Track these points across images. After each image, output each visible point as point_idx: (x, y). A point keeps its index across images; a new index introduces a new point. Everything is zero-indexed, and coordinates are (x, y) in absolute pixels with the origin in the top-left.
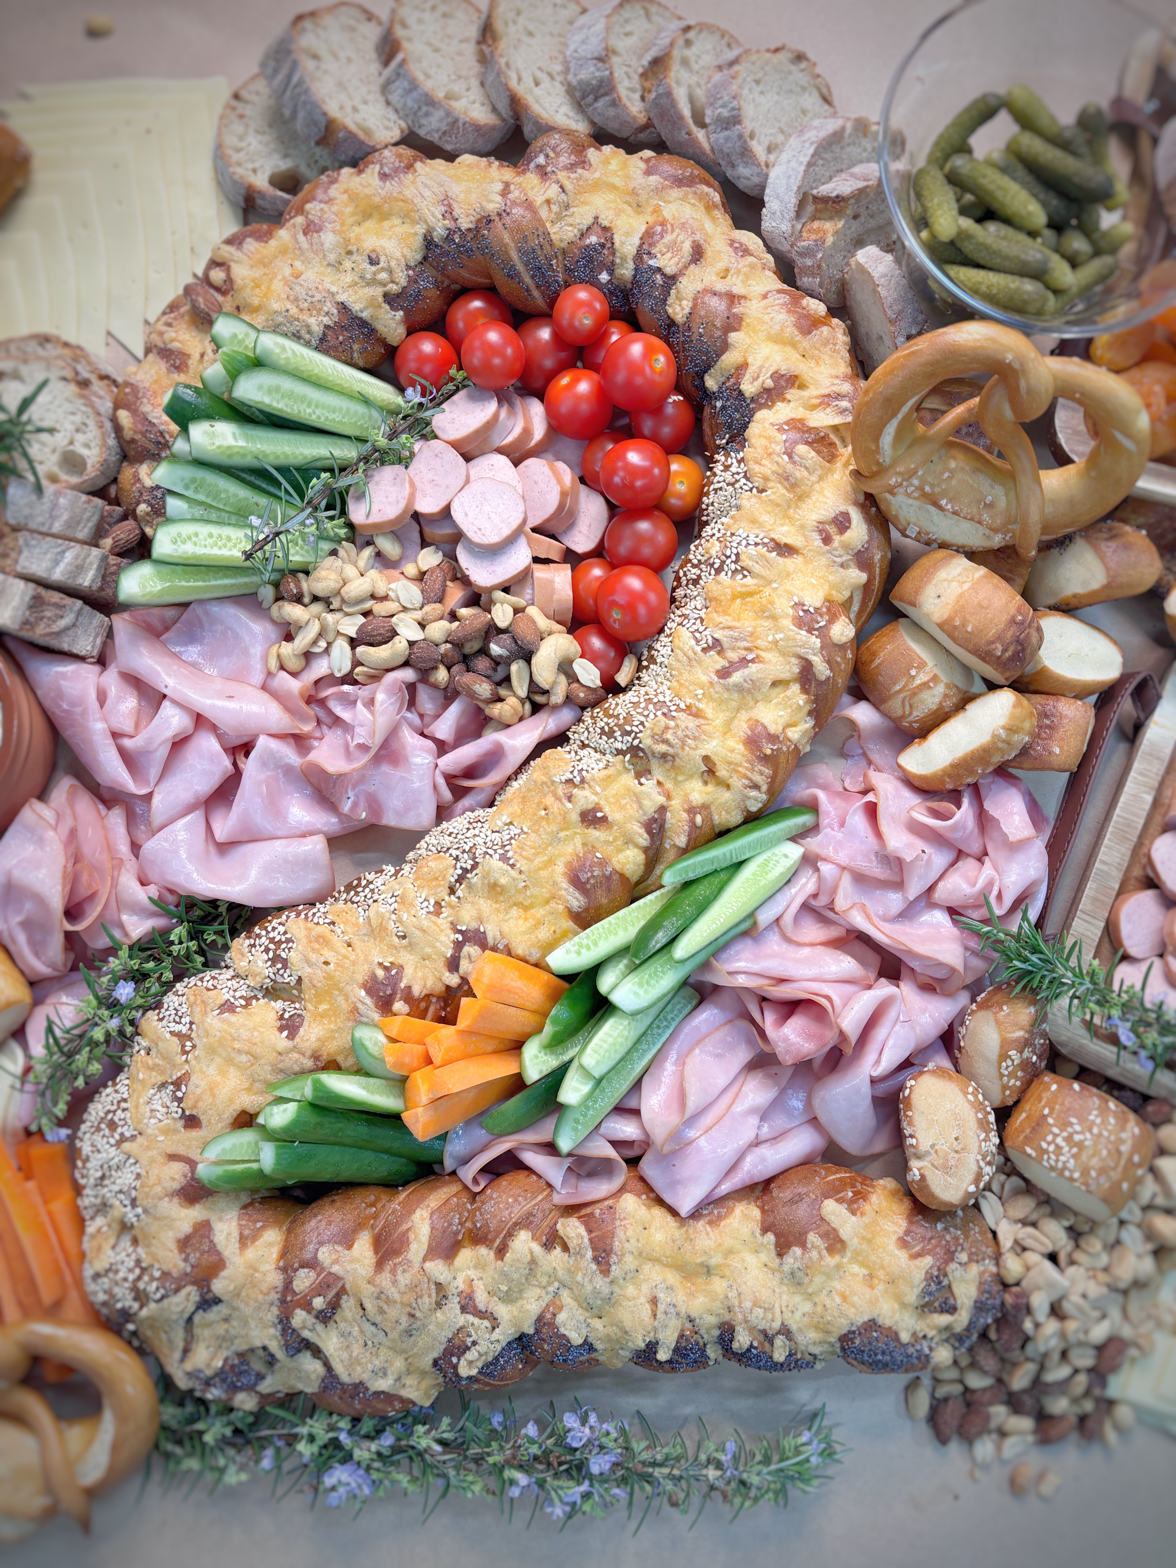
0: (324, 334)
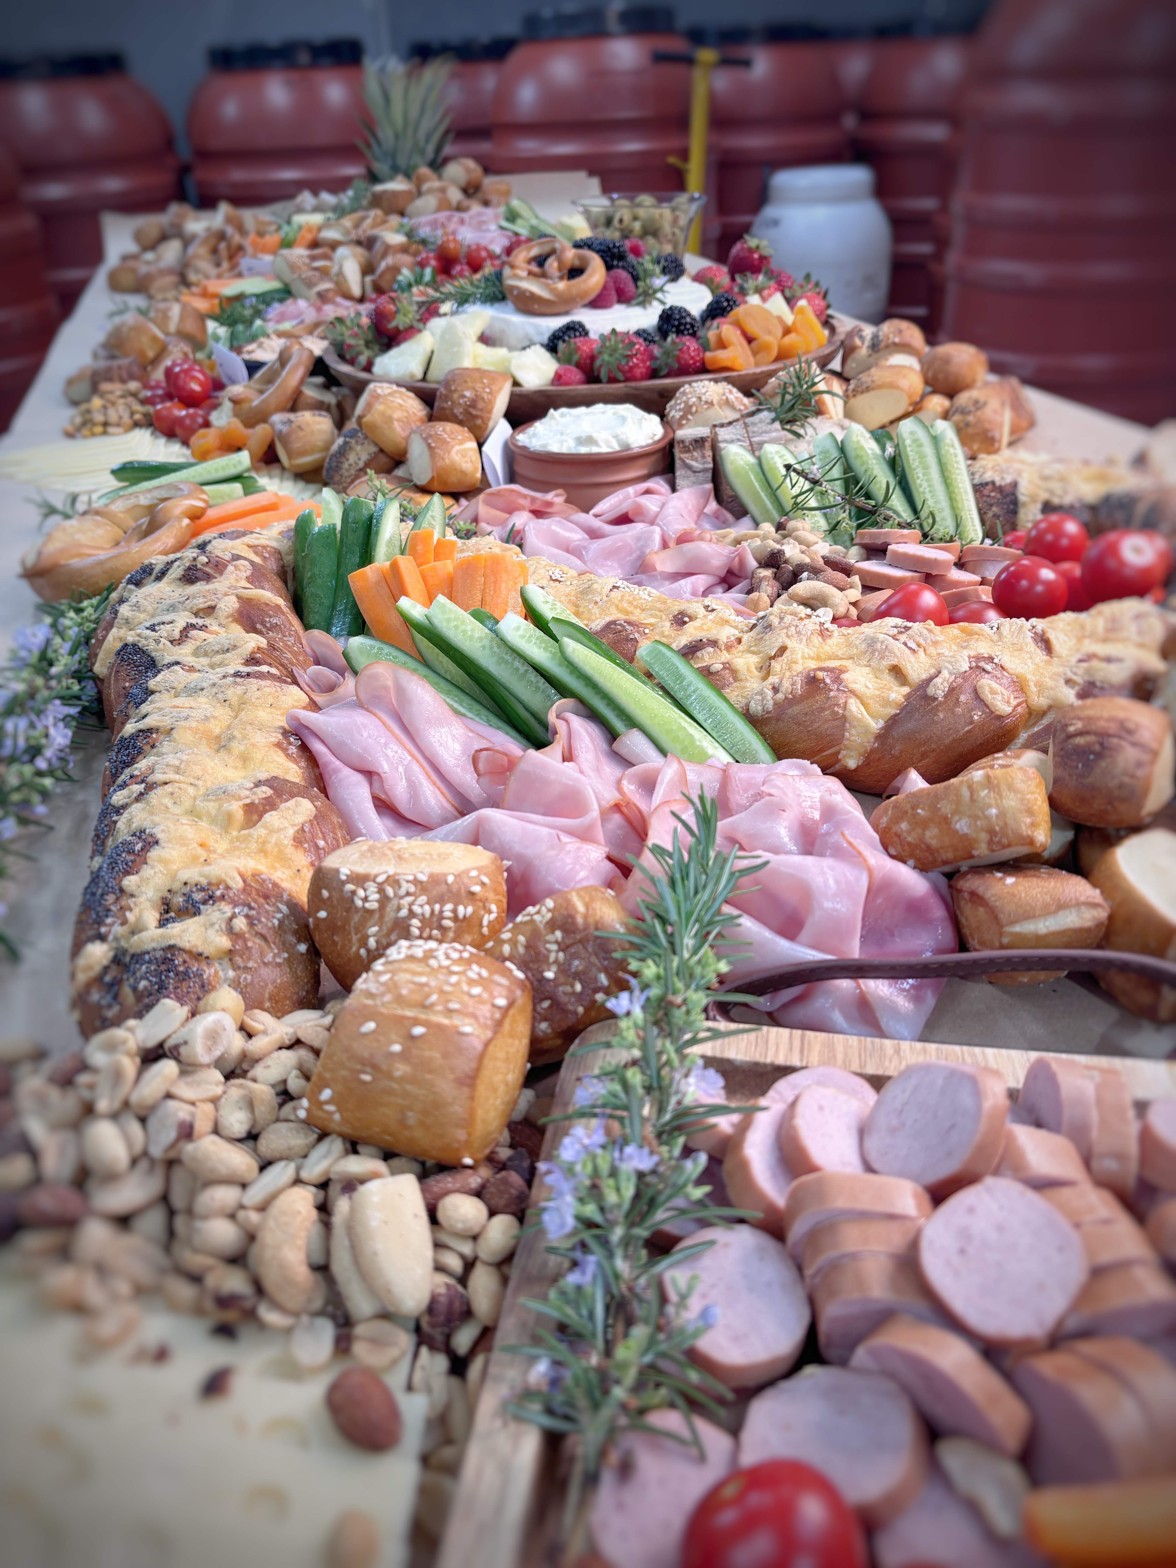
0: (987, 484)
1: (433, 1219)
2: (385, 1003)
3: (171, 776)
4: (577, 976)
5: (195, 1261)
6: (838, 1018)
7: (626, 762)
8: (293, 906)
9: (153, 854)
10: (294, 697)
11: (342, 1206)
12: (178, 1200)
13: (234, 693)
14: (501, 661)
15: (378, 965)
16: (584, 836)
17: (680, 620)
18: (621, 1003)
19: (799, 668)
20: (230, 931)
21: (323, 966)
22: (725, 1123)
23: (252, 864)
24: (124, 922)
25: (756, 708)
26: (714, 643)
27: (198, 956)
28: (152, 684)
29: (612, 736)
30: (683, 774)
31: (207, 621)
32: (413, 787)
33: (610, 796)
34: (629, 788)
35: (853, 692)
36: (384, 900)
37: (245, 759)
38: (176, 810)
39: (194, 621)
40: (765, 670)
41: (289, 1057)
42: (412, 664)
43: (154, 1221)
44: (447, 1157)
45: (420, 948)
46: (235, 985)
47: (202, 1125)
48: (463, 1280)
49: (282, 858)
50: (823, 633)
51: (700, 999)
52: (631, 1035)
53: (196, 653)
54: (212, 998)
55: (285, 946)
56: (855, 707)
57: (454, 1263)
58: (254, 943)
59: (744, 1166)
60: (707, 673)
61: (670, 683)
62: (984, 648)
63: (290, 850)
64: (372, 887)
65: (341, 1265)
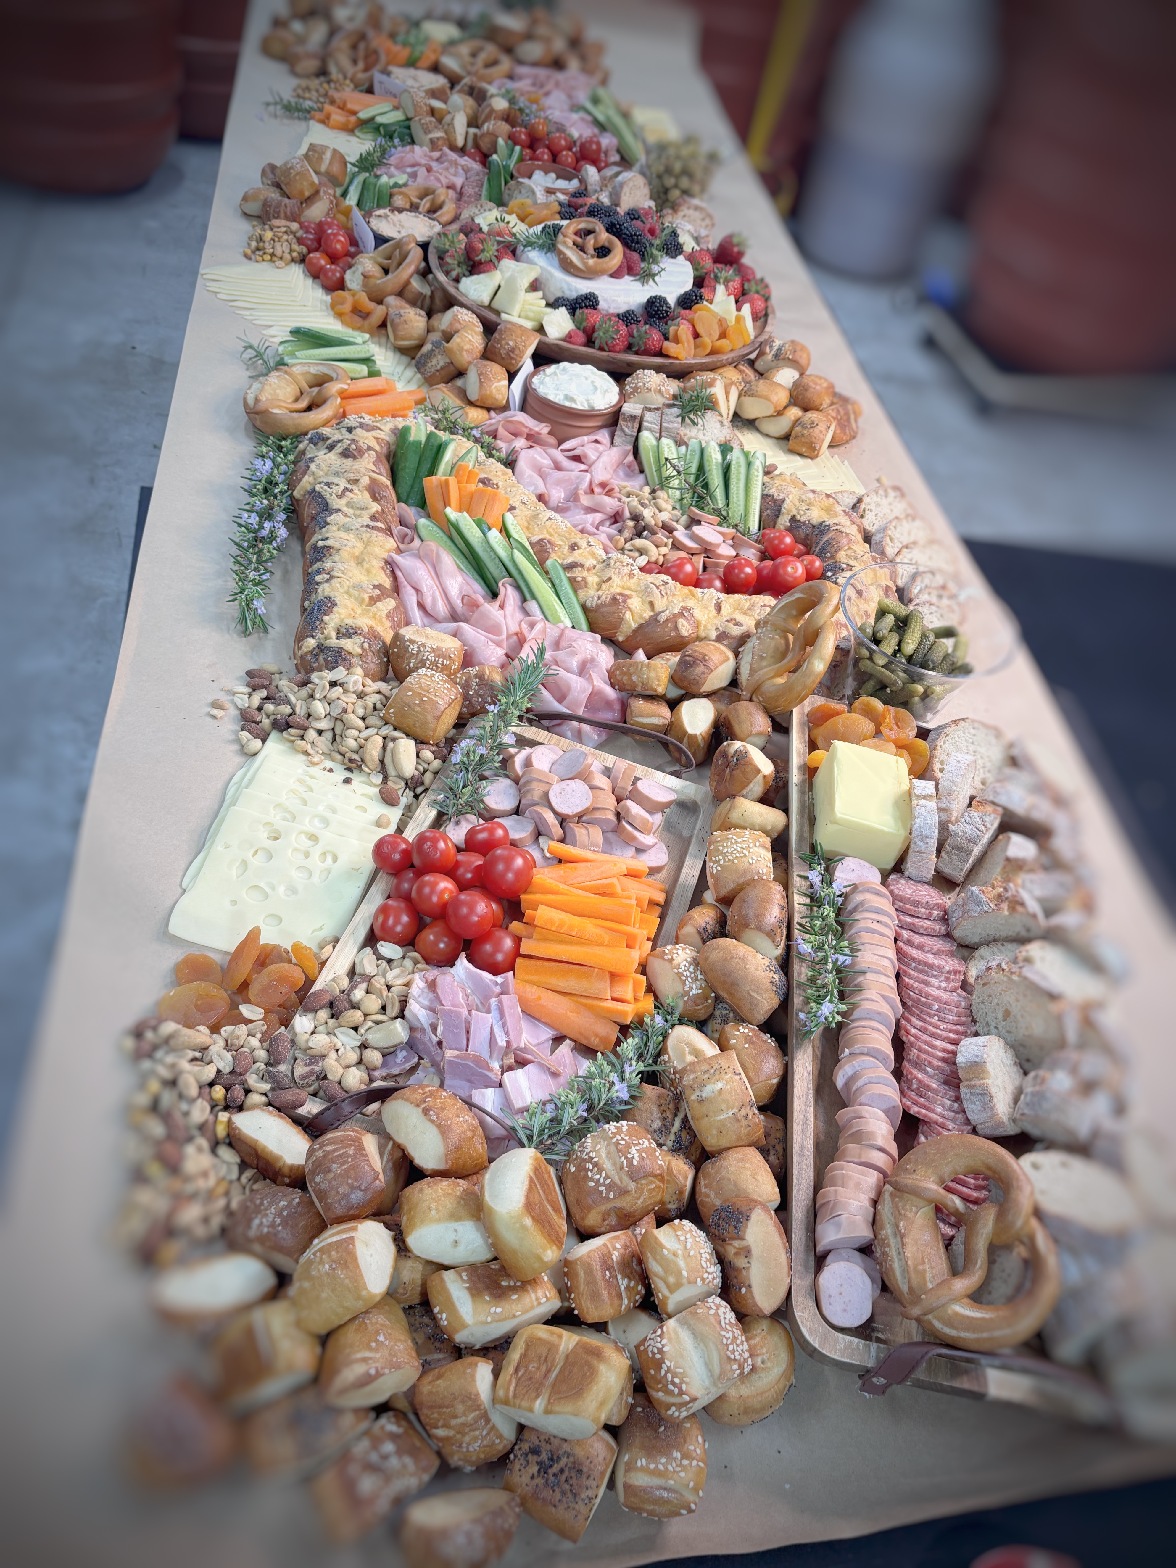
0: (769, 496)
1: (418, 756)
2: (416, 688)
3: (340, 575)
4: (480, 696)
5: (343, 749)
6: (569, 734)
7: (527, 613)
8: (384, 643)
9: (335, 609)
10: (391, 543)
11: (391, 745)
12: (338, 731)
13: (365, 536)
14: (485, 550)
15: (415, 674)
16: (498, 644)
17: (574, 547)
18: (491, 708)
19: (612, 590)
20: (362, 647)
21: (390, 668)
22: (512, 751)
23: (371, 622)
24: (323, 633)
25: (588, 604)
26: (582, 566)
27: (350, 653)
28: (328, 519)
29: (524, 600)
30: (545, 628)
31: (354, 487)
32: (434, 600)
33: (514, 628)
34: (524, 626)
35: (630, 609)
36: (419, 651)
37: (368, 572)
38: (341, 590)
39: (348, 486)
40: (599, 587)
41: (378, 696)
42: (445, 538)
43: (329, 735)
44: (425, 739)
45: (430, 672)
46: (361, 666)
47: (350, 710)
48: (423, 774)
49: (382, 623)
50: (631, 575)
51: (517, 713)
52: (491, 718)
53: (348, 505)
54: (354, 670)
55: (379, 658)
56: (628, 615)
57: (422, 769)
58: (370, 653)
59: (514, 762)
60: (572, 581)
61: (557, 582)
62: (690, 603)
63: (384, 620)
64: (416, 646)
65: (388, 760)
